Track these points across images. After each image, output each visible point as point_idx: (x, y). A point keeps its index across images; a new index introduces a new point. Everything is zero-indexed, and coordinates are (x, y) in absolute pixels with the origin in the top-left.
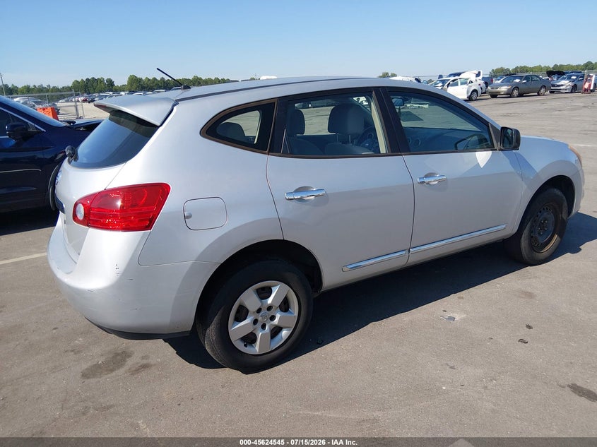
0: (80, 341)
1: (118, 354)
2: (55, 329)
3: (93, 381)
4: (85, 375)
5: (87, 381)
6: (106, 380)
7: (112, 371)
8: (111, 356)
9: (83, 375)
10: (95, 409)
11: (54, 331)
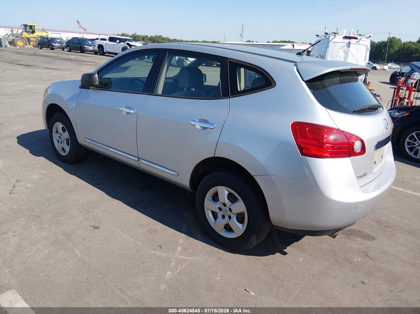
0: (357, 259)
1: (347, 235)
2: (364, 283)
3: (372, 234)
4: (373, 239)
5: (375, 236)
6: (366, 230)
7: (359, 231)
8: (351, 237)
9: (375, 239)
10: (382, 225)
11: (366, 282)
